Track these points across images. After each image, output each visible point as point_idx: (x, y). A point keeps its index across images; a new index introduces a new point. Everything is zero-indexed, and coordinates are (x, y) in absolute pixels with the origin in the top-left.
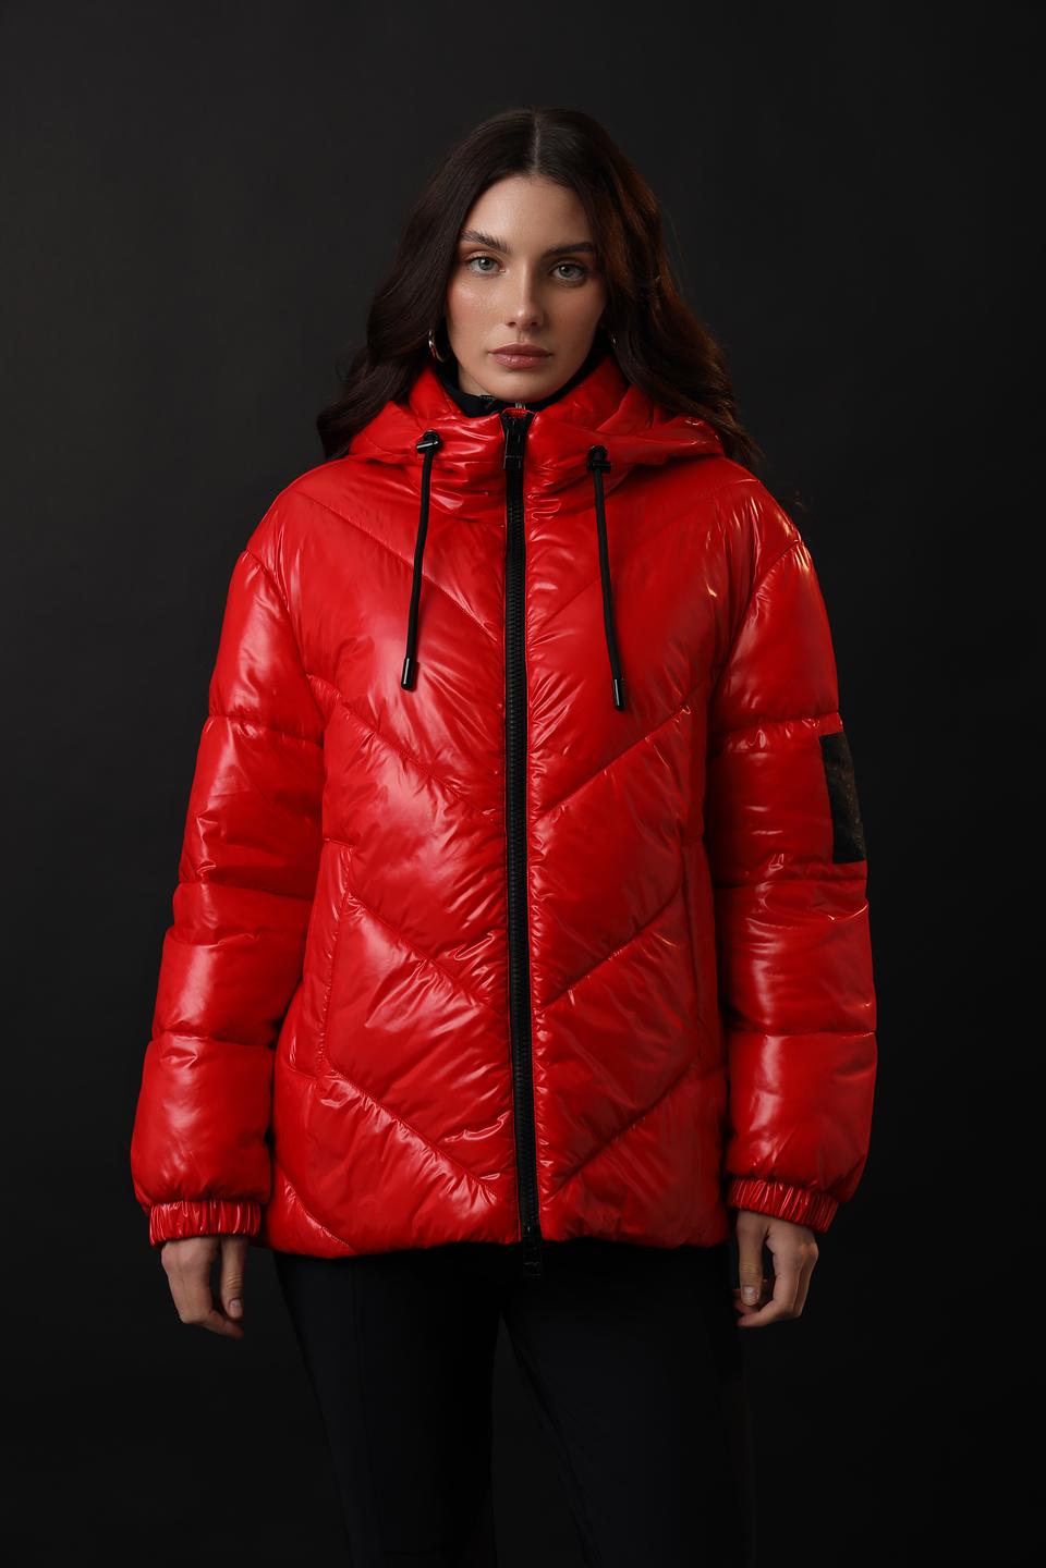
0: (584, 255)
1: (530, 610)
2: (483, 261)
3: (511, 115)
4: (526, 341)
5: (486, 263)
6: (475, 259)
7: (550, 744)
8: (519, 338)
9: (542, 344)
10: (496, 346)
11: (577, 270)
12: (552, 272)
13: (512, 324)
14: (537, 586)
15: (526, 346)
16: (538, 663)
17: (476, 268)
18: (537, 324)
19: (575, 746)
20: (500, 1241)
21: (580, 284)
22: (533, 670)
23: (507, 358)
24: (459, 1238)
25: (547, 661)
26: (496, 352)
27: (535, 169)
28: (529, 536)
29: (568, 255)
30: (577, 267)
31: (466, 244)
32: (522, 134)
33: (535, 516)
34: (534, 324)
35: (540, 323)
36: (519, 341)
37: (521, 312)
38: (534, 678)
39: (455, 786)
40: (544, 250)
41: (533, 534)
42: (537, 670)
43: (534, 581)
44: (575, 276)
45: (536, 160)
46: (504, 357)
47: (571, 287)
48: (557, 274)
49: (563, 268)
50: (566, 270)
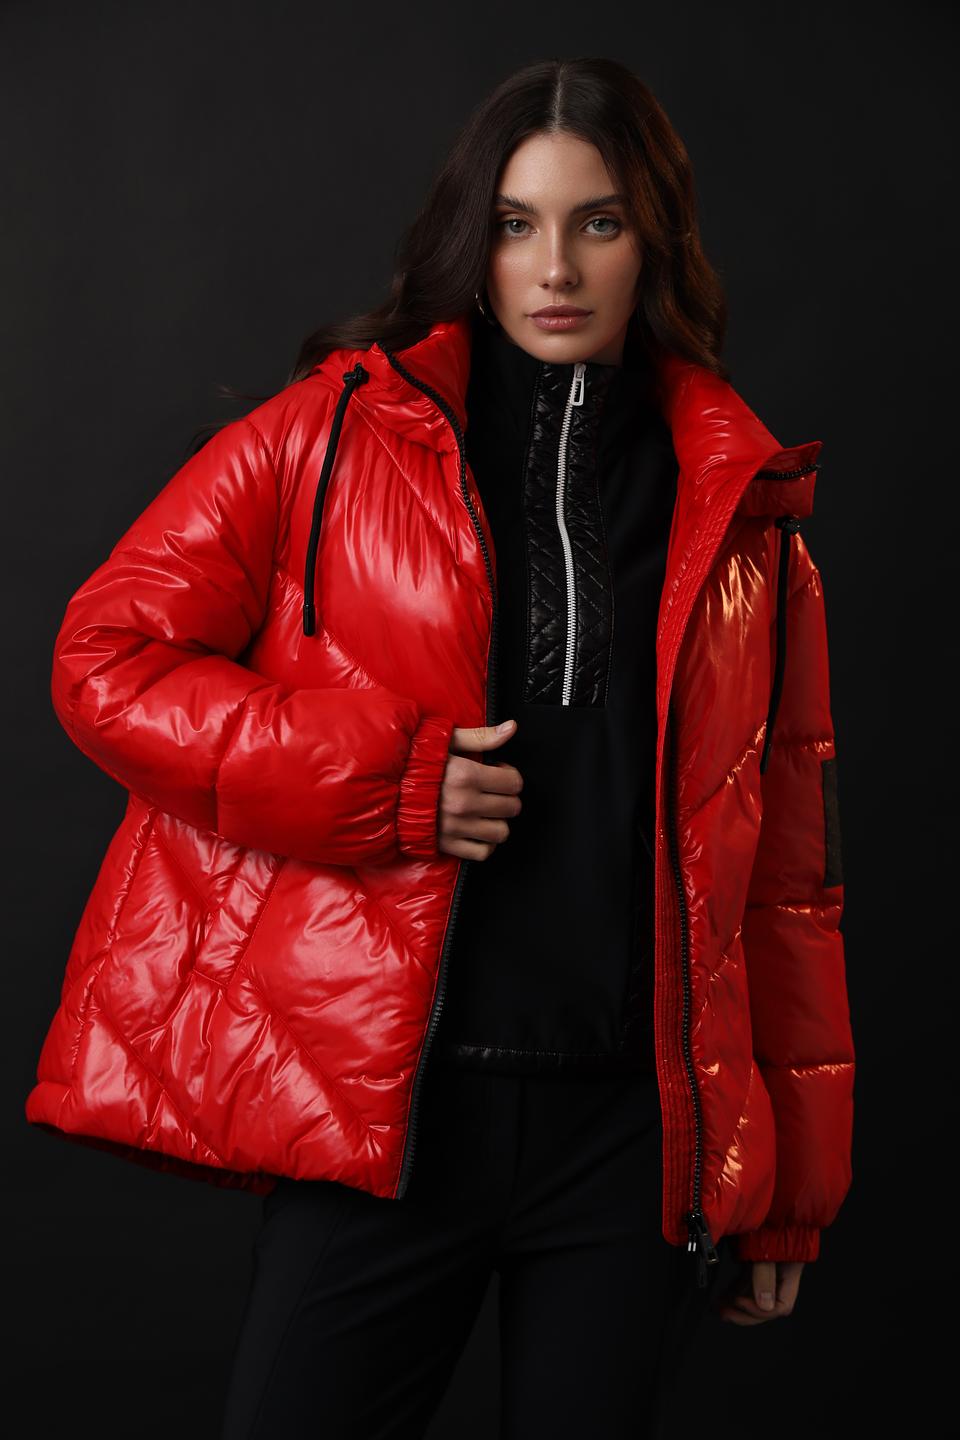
0: (615, 208)
2: (515, 224)
3: (534, 72)
4: (561, 301)
5: (518, 225)
6: (507, 222)
8: (554, 299)
9: (576, 303)
10: (534, 309)
11: (611, 225)
12: (585, 227)
13: (546, 286)
15: (563, 307)
17: (508, 230)
18: (570, 284)
20: (375, 1194)
21: (615, 237)
23: (545, 321)
24: (335, 1178)
26: (535, 316)
27: (556, 126)
29: (598, 209)
30: (612, 222)
31: (502, 208)
32: (545, 89)
34: (568, 283)
35: (575, 281)
36: (554, 302)
37: (554, 273)
40: (572, 208)
44: (609, 231)
45: (557, 115)
46: (543, 319)
47: (605, 241)
48: (591, 229)
49: (597, 223)
50: (600, 224)
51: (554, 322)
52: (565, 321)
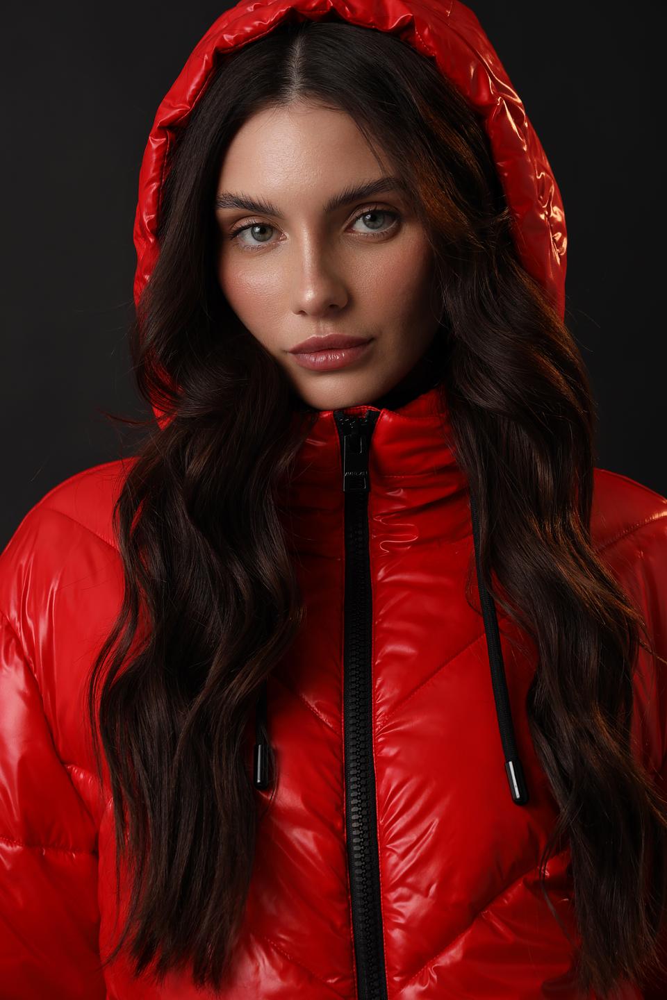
0: (392, 194)
1: (379, 682)
2: (257, 229)
4: (327, 330)
5: (263, 231)
6: (245, 228)
7: (410, 880)
8: (318, 328)
9: (349, 329)
10: (293, 343)
11: (388, 218)
12: (351, 225)
13: (302, 312)
14: (390, 648)
15: (329, 338)
16: (390, 761)
17: (249, 239)
19: (445, 880)
21: (394, 235)
22: (382, 771)
23: (309, 358)
25: (401, 758)
26: (296, 352)
27: (294, 93)
28: (376, 577)
29: (364, 201)
31: (225, 212)
33: (385, 546)
35: (342, 301)
36: (318, 332)
37: (309, 295)
38: (384, 782)
39: (283, 945)
41: (381, 574)
42: (388, 771)
43: (384, 642)
44: (385, 227)
45: (296, 80)
46: (306, 357)
47: (380, 242)
48: (361, 227)
49: (368, 217)
50: (371, 220)
51: (321, 359)
52: (336, 357)
